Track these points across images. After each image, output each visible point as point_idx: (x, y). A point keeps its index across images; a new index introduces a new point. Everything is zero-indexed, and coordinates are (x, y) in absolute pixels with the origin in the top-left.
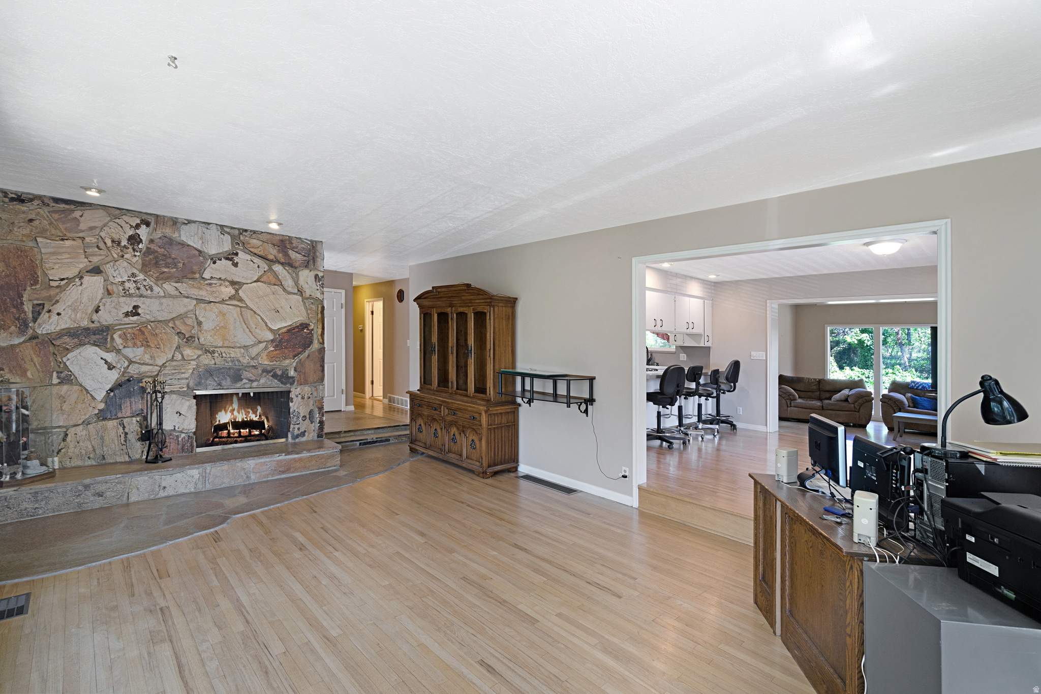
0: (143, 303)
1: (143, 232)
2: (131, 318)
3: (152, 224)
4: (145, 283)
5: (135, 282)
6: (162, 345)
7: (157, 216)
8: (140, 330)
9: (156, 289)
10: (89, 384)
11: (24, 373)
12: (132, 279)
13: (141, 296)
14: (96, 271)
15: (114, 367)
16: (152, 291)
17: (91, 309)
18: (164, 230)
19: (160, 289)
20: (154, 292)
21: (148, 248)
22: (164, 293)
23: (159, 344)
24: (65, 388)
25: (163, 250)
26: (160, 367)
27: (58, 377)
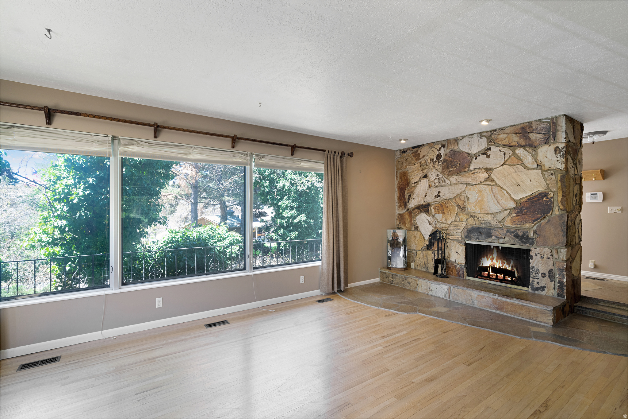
0: (442, 190)
1: (442, 152)
2: (437, 198)
3: (446, 146)
4: (442, 179)
5: (438, 179)
6: (450, 212)
7: (448, 140)
8: (441, 205)
9: (447, 181)
10: (423, 232)
11: (405, 226)
12: (437, 178)
13: (441, 186)
14: (425, 176)
15: (431, 224)
16: (445, 183)
17: (424, 195)
18: (451, 147)
19: (448, 181)
20: (446, 183)
21: (444, 159)
22: (451, 183)
23: (448, 212)
24: (416, 232)
25: (451, 158)
26: (449, 225)
27: (414, 228)
